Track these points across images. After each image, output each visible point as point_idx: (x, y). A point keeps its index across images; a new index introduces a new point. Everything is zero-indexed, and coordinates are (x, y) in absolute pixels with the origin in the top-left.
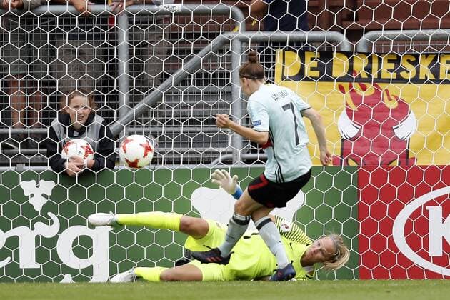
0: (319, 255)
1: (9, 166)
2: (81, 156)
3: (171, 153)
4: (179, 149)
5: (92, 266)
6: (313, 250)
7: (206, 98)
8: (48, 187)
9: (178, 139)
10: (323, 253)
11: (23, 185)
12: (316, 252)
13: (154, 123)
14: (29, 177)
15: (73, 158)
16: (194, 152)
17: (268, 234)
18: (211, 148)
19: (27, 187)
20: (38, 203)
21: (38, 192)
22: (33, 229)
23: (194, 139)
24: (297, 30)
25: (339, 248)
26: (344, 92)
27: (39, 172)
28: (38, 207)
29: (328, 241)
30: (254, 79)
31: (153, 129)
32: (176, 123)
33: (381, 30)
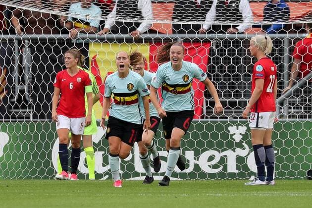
11: (230, 128)
22: (235, 152)
28: (237, 140)
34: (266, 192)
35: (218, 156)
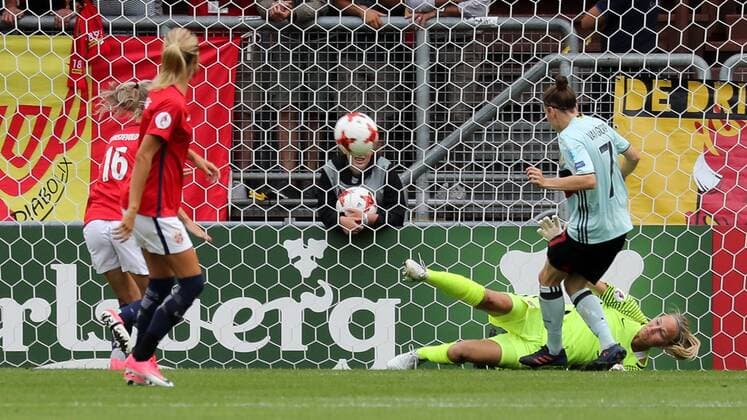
0: (657, 336)
1: (264, 220)
2: (361, 209)
3: (470, 206)
4: (481, 201)
5: (373, 349)
6: (649, 329)
7: (516, 137)
8: (318, 247)
9: (480, 188)
10: (662, 336)
11: (288, 245)
12: (653, 332)
13: (449, 168)
14: (292, 234)
15: (351, 212)
16: (500, 206)
17: (587, 311)
18: (521, 200)
19: (293, 247)
20: (306, 268)
21: (306, 254)
22: (299, 300)
23: (500, 189)
24: (633, 52)
25: (684, 331)
26: (701, 131)
27: (302, 228)
28: (306, 273)
29: (669, 321)
30: (563, 110)
31: (449, 176)
32: (478, 168)
33: (739, 52)
34: (377, 399)
35: (259, 310)
